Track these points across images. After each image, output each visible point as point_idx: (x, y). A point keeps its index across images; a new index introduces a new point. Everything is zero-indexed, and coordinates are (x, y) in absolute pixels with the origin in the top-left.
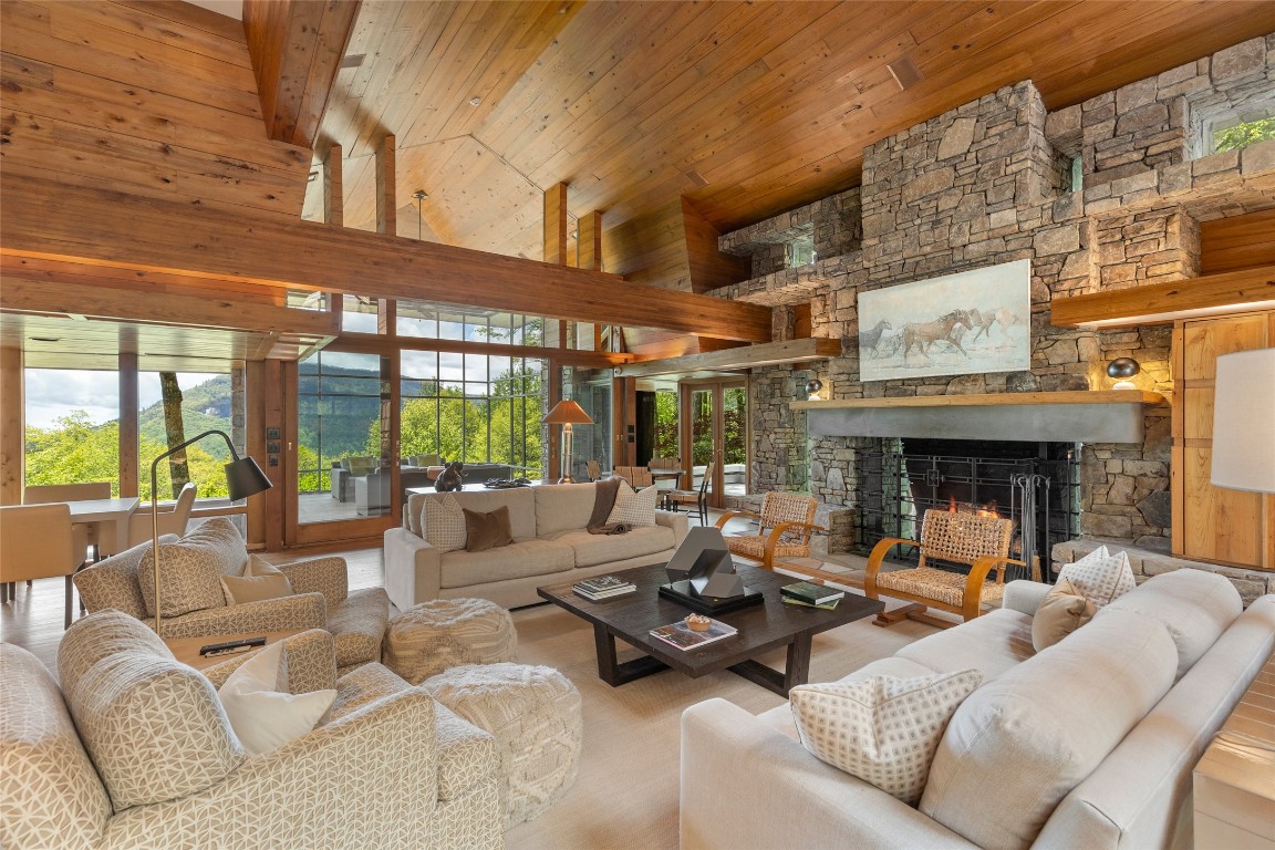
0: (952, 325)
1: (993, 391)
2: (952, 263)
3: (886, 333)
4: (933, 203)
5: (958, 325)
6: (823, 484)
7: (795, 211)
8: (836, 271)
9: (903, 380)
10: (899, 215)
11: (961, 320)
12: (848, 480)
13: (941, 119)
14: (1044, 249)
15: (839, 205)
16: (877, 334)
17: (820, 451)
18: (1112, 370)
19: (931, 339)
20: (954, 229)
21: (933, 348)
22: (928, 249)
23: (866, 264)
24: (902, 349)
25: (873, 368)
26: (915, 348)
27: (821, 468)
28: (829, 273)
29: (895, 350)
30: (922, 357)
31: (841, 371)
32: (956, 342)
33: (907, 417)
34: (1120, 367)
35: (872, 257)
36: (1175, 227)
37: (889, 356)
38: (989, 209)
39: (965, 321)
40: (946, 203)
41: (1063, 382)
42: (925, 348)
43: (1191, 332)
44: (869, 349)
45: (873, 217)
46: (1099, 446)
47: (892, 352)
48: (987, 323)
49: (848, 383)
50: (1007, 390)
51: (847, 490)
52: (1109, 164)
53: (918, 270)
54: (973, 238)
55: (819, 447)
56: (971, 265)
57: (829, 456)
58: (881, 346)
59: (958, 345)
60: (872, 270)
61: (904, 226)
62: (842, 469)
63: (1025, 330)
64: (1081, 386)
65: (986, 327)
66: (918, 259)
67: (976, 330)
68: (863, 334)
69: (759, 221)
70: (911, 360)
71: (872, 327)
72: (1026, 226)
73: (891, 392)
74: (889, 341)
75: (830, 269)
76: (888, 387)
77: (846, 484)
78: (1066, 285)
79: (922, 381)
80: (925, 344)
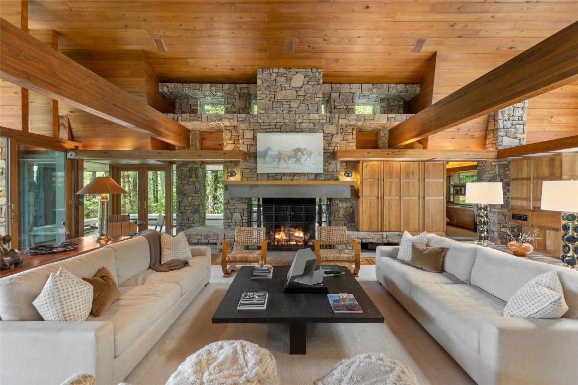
0: (297, 153)
1: (310, 180)
2: (295, 129)
3: (270, 153)
4: (289, 103)
5: (300, 153)
6: (230, 221)
7: (214, 85)
8: (244, 120)
9: (276, 174)
10: (274, 103)
11: (300, 152)
12: (243, 218)
13: (292, 70)
14: (327, 131)
15: (239, 90)
16: (265, 154)
17: (228, 205)
18: (346, 175)
19: (289, 158)
20: (297, 116)
21: (290, 161)
22: (287, 121)
23: (259, 121)
24: (277, 160)
25: (263, 167)
26: (282, 161)
27: (229, 213)
28: (241, 121)
29: (274, 160)
30: (285, 165)
31: (247, 167)
32: (298, 160)
33: (278, 189)
34: (348, 174)
35: (262, 118)
36: (355, 132)
37: (271, 163)
38: (309, 112)
39: (302, 152)
40: (294, 104)
41: (333, 177)
42: (287, 161)
43: (364, 164)
44: (262, 159)
45: (262, 101)
46: (336, 199)
47: (272, 161)
48: (310, 154)
49: (250, 173)
50: (315, 180)
51: (243, 222)
52: (338, 107)
53: (282, 128)
54: (304, 121)
55: (228, 203)
56: (302, 131)
57: (233, 207)
58: (267, 158)
59: (300, 161)
60: (262, 124)
61: (276, 109)
62: (240, 213)
63: (321, 159)
64: (337, 179)
65: (309, 156)
66: (282, 124)
67: (306, 156)
68: (259, 152)
70: (281, 165)
71: (264, 149)
72: (322, 121)
73: (271, 178)
74: (271, 156)
75: (241, 119)
76: (269, 176)
77: (242, 219)
78: (333, 145)
79: (284, 174)
80: (287, 159)
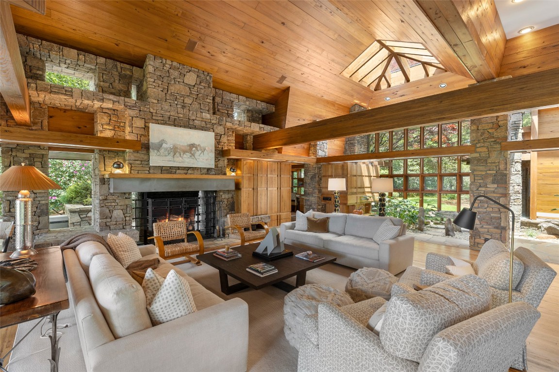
0: (192, 148)
1: (203, 174)
2: (188, 124)
3: (164, 145)
4: (182, 98)
5: (194, 149)
6: (109, 220)
7: (83, 53)
8: (133, 107)
9: (170, 167)
10: (168, 95)
11: (195, 147)
12: (126, 215)
13: (185, 66)
14: (216, 131)
15: (119, 69)
16: (159, 147)
17: (106, 202)
19: (185, 152)
20: (191, 112)
21: (185, 156)
22: (182, 116)
23: (152, 110)
24: (172, 154)
25: (156, 160)
26: (177, 154)
27: (108, 211)
28: (129, 106)
29: (169, 154)
30: (181, 158)
31: (137, 159)
32: (193, 155)
33: (173, 183)
34: (234, 169)
35: (155, 108)
36: (234, 135)
37: (166, 156)
38: (202, 111)
39: (196, 148)
40: (188, 101)
41: (221, 172)
42: (182, 155)
43: (245, 162)
44: (156, 151)
45: (155, 90)
46: (220, 191)
47: (167, 154)
48: (203, 150)
49: (141, 165)
50: (207, 174)
51: (126, 220)
52: (221, 110)
53: (176, 122)
54: (197, 118)
55: (106, 199)
56: (195, 128)
57: (113, 204)
58: (162, 151)
59: (194, 156)
60: (154, 114)
61: (170, 101)
62: (122, 210)
63: (213, 155)
64: (225, 174)
65: (203, 152)
66: (176, 118)
67: (200, 152)
69: (42, 39)
70: (176, 159)
71: (158, 141)
72: (213, 122)
73: (165, 172)
74: (166, 149)
75: (129, 104)
76: (162, 169)
77: (125, 217)
78: (222, 144)
79: (179, 168)
80: (182, 153)
